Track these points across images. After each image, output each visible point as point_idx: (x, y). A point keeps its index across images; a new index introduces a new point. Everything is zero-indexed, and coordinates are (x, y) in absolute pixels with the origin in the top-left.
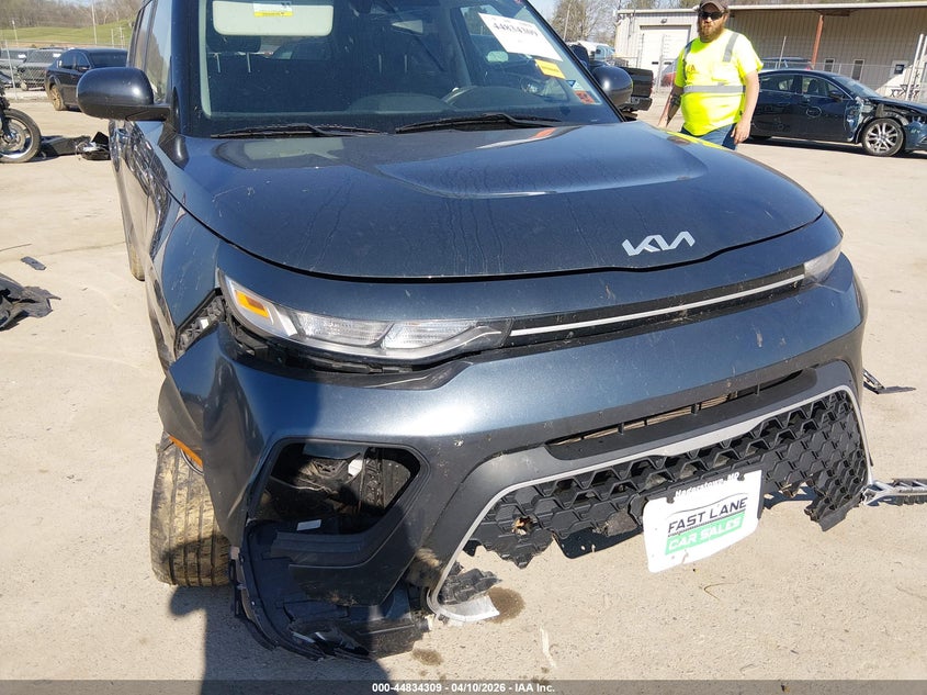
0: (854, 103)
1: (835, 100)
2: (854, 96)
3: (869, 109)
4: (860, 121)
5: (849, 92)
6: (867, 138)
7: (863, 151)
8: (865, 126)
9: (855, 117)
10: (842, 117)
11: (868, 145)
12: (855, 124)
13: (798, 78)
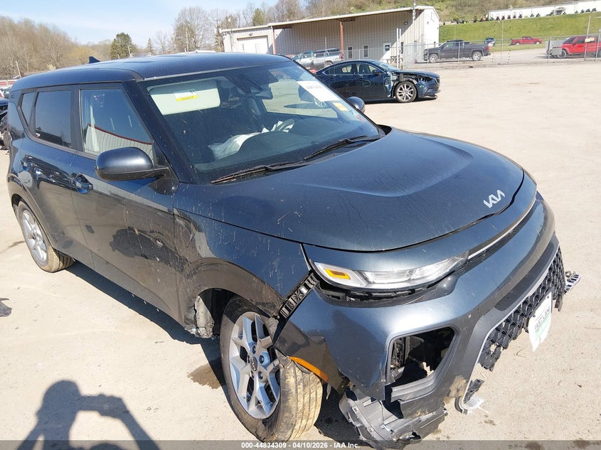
0: (387, 75)
1: (376, 75)
2: (386, 71)
3: (395, 78)
4: (392, 85)
5: (383, 69)
6: (398, 94)
7: (397, 101)
8: (395, 88)
9: (389, 83)
10: (383, 84)
11: (399, 98)
12: (390, 86)
13: (354, 65)
